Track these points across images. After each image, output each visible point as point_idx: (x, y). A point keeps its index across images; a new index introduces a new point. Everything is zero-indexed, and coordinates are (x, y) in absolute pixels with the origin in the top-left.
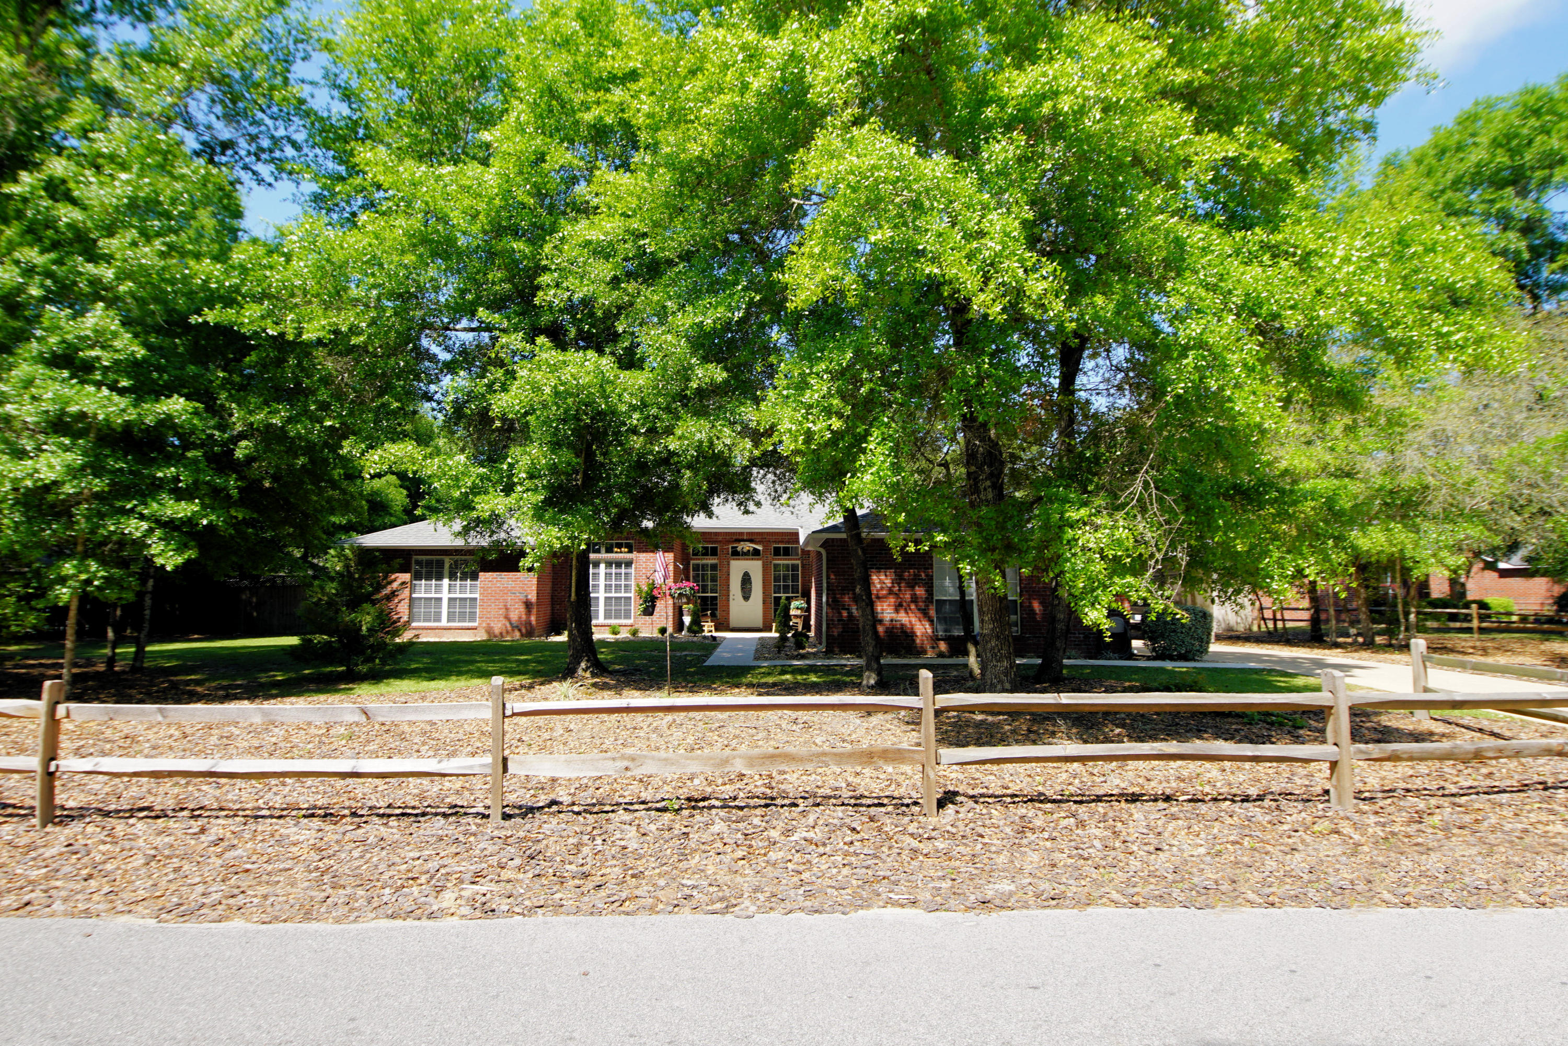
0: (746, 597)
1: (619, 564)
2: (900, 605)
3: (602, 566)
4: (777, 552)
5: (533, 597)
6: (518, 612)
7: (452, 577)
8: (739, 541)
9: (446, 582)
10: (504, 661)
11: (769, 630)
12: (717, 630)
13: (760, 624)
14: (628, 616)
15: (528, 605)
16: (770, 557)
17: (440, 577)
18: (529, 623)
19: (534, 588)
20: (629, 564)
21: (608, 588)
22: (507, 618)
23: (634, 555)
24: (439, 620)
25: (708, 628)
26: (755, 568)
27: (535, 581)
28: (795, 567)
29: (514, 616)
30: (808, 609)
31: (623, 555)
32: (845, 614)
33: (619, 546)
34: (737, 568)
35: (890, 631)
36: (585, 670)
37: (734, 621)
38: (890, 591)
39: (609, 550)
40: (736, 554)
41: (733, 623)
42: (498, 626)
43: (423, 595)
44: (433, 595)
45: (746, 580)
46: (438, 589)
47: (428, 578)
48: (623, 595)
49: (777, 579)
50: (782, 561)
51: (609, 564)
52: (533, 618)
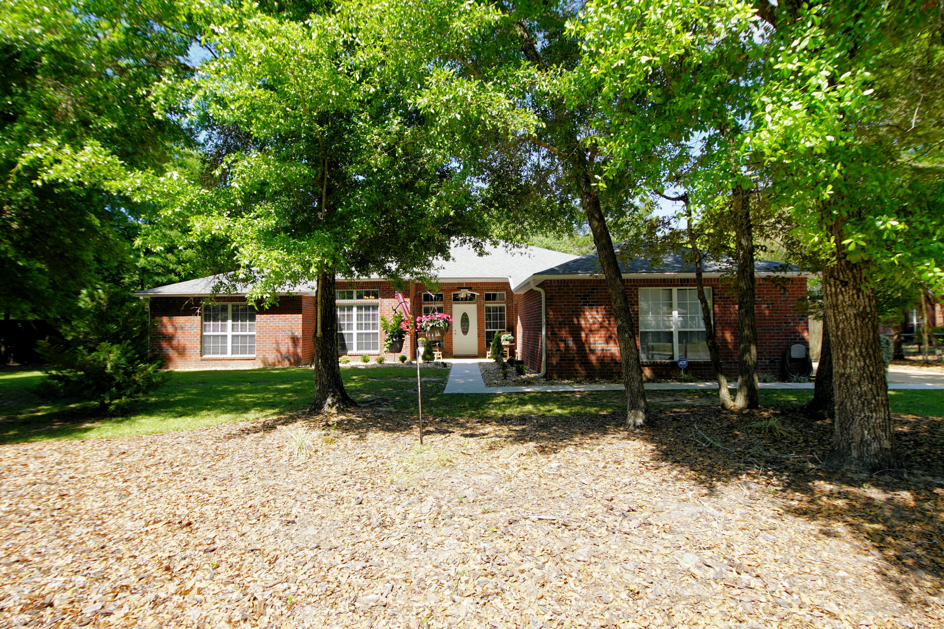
0: (465, 332)
1: (367, 308)
2: (610, 337)
3: (355, 309)
4: (488, 297)
5: (299, 333)
6: (286, 346)
7: (235, 319)
8: (459, 289)
9: (230, 322)
10: (265, 390)
11: (485, 356)
12: (444, 357)
13: (476, 352)
14: (375, 348)
15: (295, 340)
16: (483, 301)
17: (225, 319)
18: (295, 354)
19: (300, 326)
20: (375, 307)
21: (359, 326)
22: (278, 351)
23: (379, 301)
24: (225, 353)
25: (438, 357)
26: (471, 310)
27: (300, 321)
28: (501, 309)
29: (284, 349)
30: (514, 341)
31: (371, 300)
32: (562, 345)
33: (368, 294)
34: (458, 309)
35: (602, 360)
36: (331, 406)
37: (456, 349)
38: (602, 326)
39: (360, 297)
40: (456, 299)
41: (455, 351)
42: (272, 357)
43: (212, 333)
44: (220, 333)
45: (465, 320)
46: (224, 328)
47: (215, 319)
48: (371, 331)
49: (489, 317)
50: (491, 305)
51: (360, 308)
52: (299, 350)
